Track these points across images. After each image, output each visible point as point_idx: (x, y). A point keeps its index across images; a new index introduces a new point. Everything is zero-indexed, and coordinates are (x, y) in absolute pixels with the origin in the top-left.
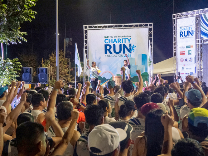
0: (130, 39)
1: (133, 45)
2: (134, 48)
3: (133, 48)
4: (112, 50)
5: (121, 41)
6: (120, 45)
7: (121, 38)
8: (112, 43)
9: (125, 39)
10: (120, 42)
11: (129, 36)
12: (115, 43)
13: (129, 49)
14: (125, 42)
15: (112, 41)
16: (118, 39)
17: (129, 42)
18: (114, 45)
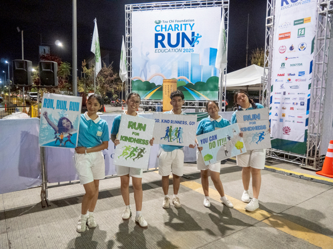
0: (194, 24)
1: (198, 34)
2: (199, 39)
3: (197, 39)
4: (165, 42)
5: (179, 28)
6: (178, 34)
7: (179, 24)
8: (166, 31)
9: (185, 25)
10: (178, 30)
11: (191, 21)
12: (170, 31)
13: (191, 40)
14: (185, 30)
15: (166, 28)
16: (175, 25)
17: (191, 29)
18: (169, 35)
